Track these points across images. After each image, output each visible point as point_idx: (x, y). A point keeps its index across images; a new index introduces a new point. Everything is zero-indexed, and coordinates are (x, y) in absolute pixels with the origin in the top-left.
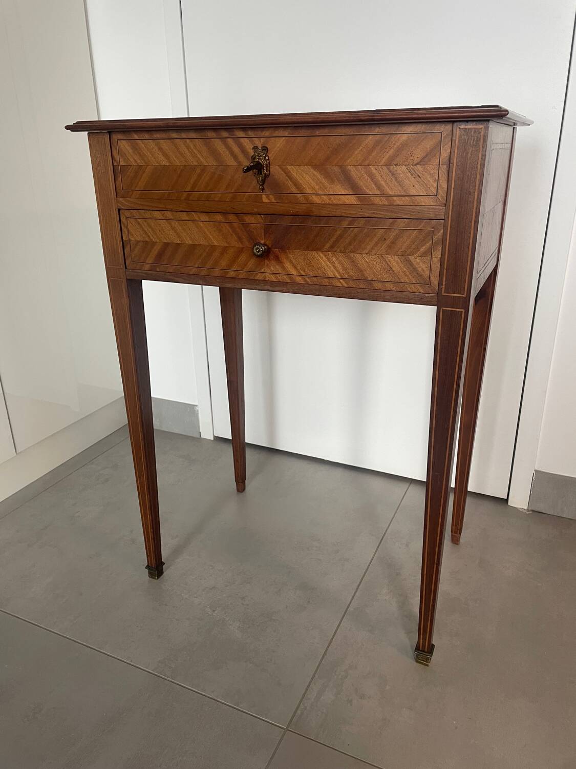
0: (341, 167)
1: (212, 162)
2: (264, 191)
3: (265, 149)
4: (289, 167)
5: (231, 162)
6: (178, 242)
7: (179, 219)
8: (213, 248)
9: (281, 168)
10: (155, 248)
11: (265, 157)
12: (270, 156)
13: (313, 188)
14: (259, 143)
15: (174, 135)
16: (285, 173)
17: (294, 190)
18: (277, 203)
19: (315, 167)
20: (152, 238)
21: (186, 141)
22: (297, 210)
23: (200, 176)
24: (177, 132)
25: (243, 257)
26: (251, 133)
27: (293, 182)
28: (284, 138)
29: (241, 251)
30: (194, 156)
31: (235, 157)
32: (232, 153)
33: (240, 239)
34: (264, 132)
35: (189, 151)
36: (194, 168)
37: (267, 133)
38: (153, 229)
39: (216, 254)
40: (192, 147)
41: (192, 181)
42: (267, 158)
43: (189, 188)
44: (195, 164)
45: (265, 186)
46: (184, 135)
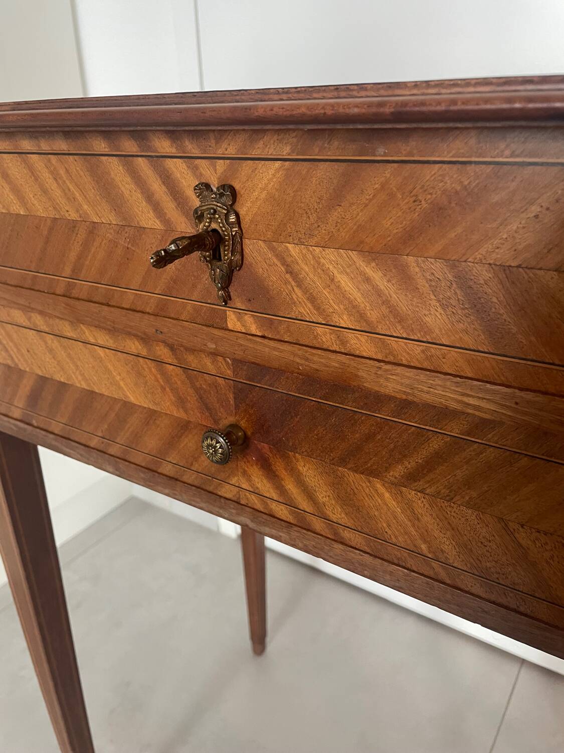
0: (453, 265)
1: (105, 216)
2: (230, 303)
3: (230, 192)
4: (293, 250)
5: (148, 219)
6: (62, 380)
7: (57, 332)
8: (128, 407)
9: (272, 249)
10: (25, 381)
11: (227, 216)
12: (242, 212)
13: (362, 316)
14: (213, 175)
15: (26, 144)
16: (283, 264)
17: (306, 310)
18: (263, 337)
19: (372, 254)
20: (16, 360)
21: (49, 161)
22: (314, 366)
23: (86, 245)
24: (31, 137)
25: (189, 442)
26: (191, 147)
27: (306, 291)
28: (278, 164)
29: (184, 427)
30: (71, 199)
31: (157, 208)
32: (149, 197)
33: (181, 402)
34: (224, 145)
35: (58, 184)
36: (73, 226)
37: (230, 148)
38: (16, 345)
39: (134, 422)
40: (62, 172)
41: (73, 256)
42: (232, 218)
43: (68, 271)
44: (73, 216)
45: (231, 289)
46: (45, 146)
